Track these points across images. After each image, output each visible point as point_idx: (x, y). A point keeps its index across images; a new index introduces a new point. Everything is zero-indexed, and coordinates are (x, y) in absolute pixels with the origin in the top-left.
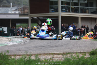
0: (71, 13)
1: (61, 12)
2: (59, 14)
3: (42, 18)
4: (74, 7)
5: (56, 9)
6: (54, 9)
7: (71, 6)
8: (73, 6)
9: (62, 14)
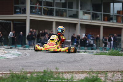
0: (43, 16)
1: (30, 14)
2: (27, 17)
3: (2, 21)
4: (48, 8)
5: (23, 10)
6: (20, 9)
7: (43, 7)
8: (45, 6)
9: (30, 17)
